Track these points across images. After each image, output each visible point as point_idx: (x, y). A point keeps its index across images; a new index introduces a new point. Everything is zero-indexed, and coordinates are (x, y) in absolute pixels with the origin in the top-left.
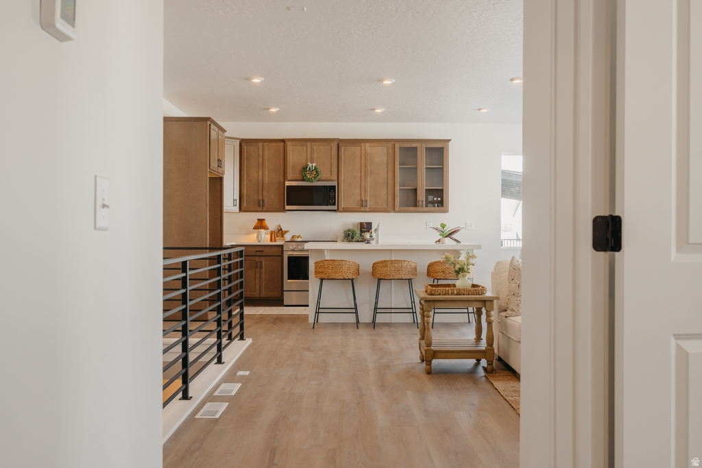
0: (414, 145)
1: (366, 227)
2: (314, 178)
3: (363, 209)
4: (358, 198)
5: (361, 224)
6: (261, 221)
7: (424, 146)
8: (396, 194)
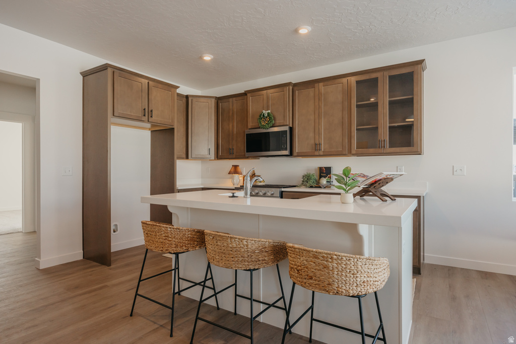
0: (374, 76)
1: (325, 172)
2: (268, 124)
3: (317, 153)
4: (312, 142)
5: (321, 169)
6: (236, 167)
7: (387, 74)
8: (352, 134)
